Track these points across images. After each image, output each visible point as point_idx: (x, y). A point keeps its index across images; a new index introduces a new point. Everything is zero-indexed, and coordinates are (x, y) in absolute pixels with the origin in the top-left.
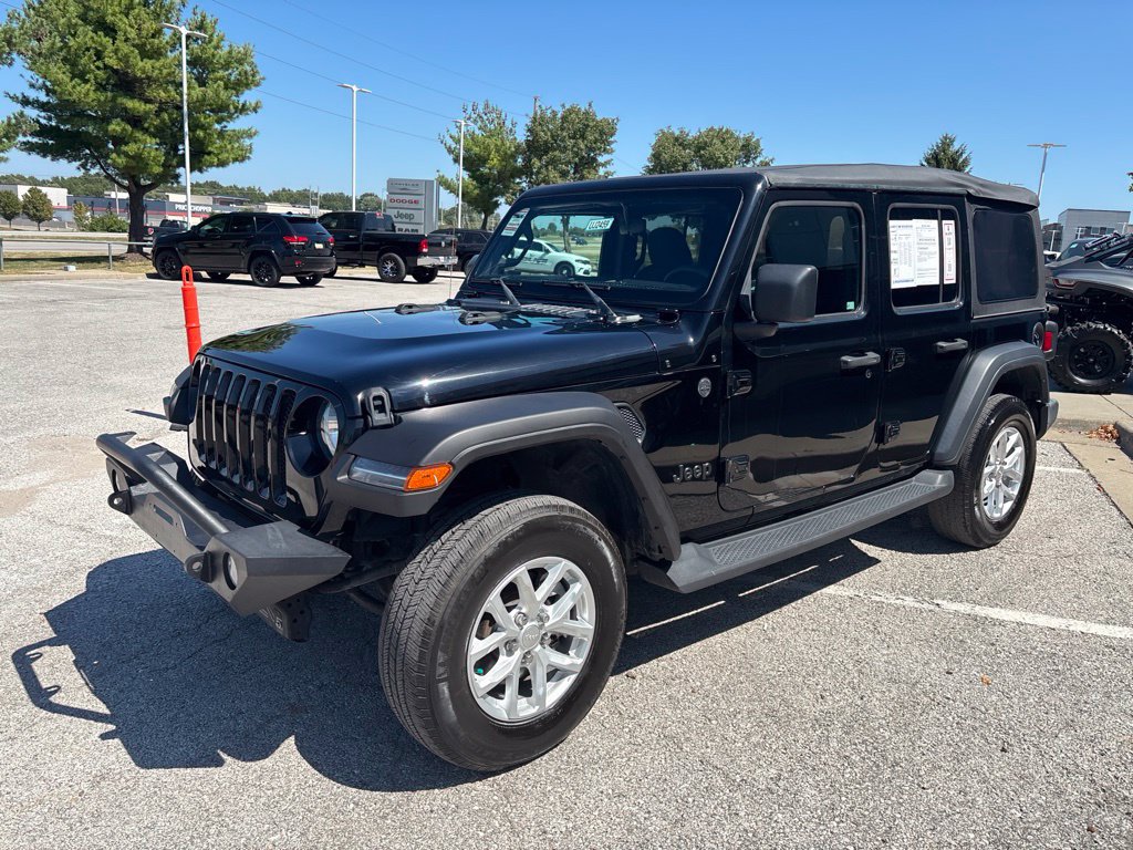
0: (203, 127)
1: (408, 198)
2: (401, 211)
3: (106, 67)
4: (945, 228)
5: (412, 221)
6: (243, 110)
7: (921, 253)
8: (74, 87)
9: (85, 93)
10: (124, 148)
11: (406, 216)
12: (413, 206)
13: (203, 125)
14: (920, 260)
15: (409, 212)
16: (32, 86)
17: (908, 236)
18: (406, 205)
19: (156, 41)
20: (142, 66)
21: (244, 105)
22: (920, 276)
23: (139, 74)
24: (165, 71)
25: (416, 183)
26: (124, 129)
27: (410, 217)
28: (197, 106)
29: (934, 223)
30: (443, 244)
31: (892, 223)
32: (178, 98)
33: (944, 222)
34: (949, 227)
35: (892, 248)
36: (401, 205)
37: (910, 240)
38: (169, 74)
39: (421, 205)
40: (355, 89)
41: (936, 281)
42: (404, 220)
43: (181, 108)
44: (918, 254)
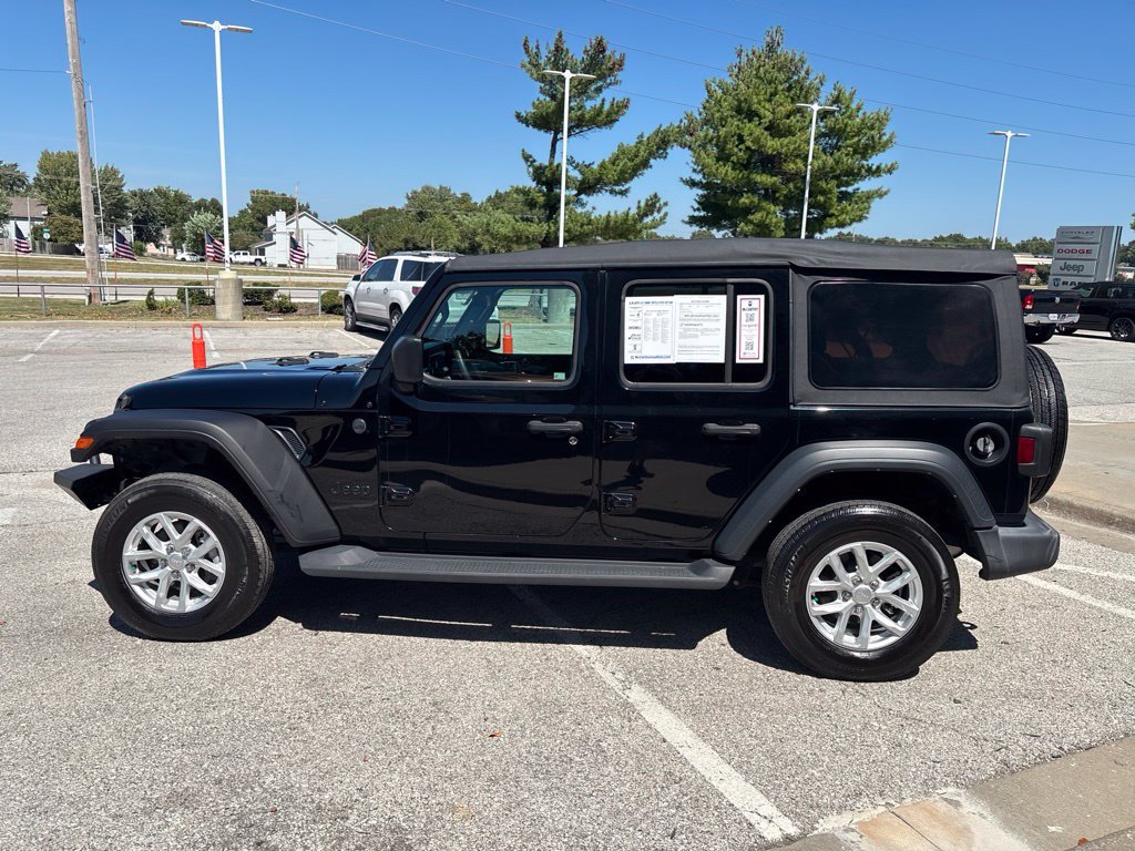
0: (823, 192)
1: (1078, 247)
2: (1068, 262)
3: (748, 148)
5: (1081, 273)
6: (877, 172)
8: (717, 169)
9: (727, 173)
10: (751, 217)
11: (1073, 268)
12: (1084, 256)
13: (825, 190)
15: (1078, 263)
16: (694, 170)
18: (1075, 256)
19: (788, 121)
20: (772, 144)
21: (878, 167)
23: (770, 152)
24: (792, 147)
25: (1091, 230)
26: (752, 202)
27: (1079, 268)
28: (820, 174)
30: (1058, 299)
31: (629, 301)
32: (803, 168)
36: (1067, 256)
38: (795, 149)
39: (1094, 255)
40: (1009, 134)
42: (1072, 272)
43: (805, 177)
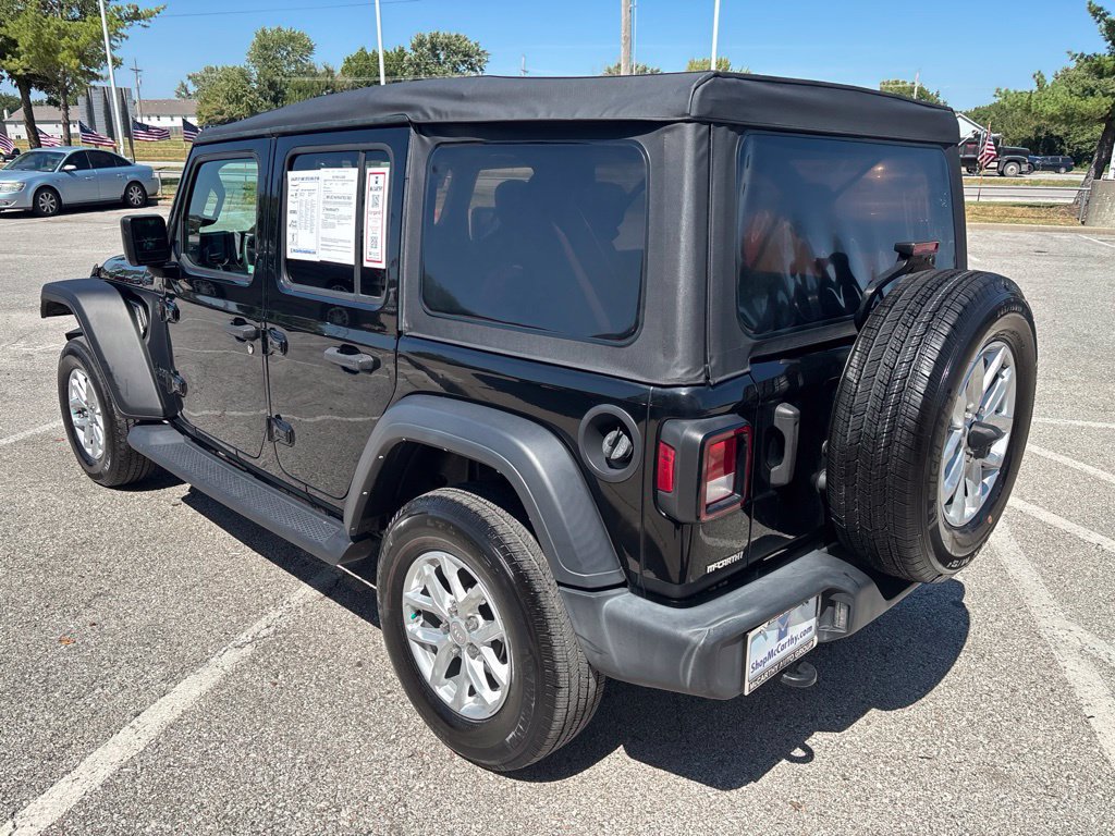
4: (370, 181)
7: (327, 216)
14: (325, 226)
17: (311, 192)
22: (326, 248)
29: (353, 173)
31: (292, 174)
33: (369, 170)
34: (379, 178)
35: (290, 207)
37: (314, 197)
41: (349, 259)
44: (323, 217)
